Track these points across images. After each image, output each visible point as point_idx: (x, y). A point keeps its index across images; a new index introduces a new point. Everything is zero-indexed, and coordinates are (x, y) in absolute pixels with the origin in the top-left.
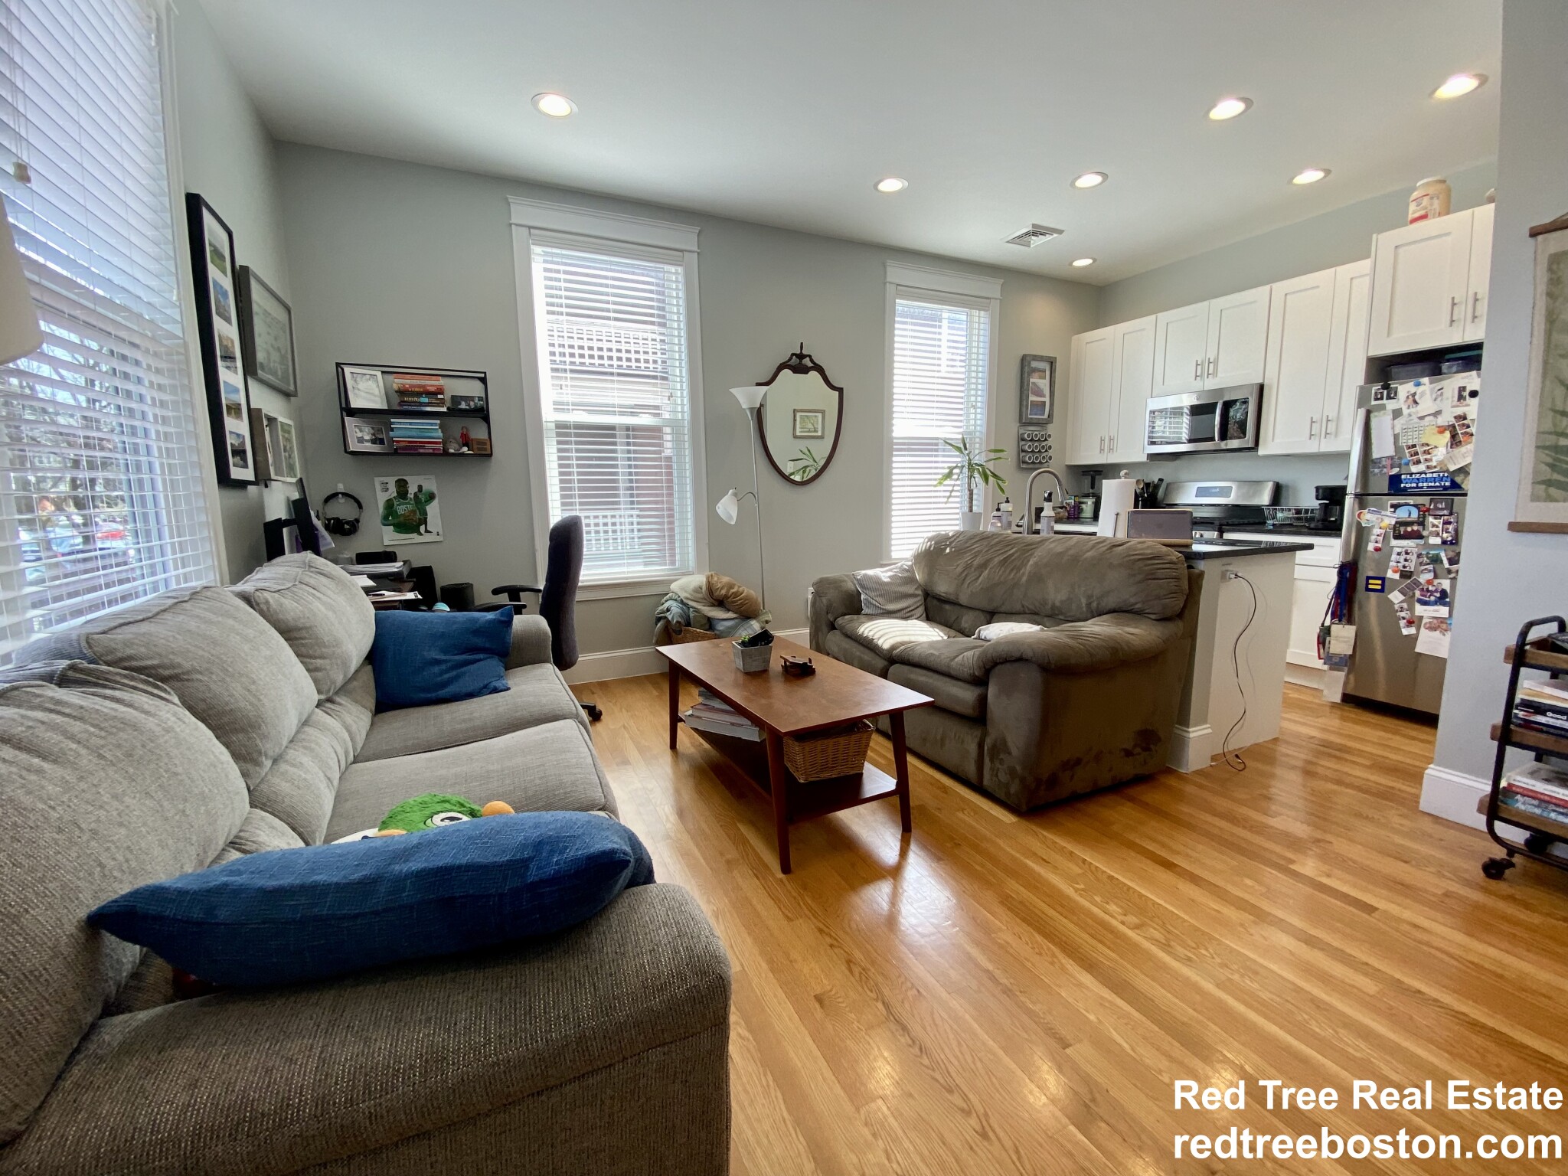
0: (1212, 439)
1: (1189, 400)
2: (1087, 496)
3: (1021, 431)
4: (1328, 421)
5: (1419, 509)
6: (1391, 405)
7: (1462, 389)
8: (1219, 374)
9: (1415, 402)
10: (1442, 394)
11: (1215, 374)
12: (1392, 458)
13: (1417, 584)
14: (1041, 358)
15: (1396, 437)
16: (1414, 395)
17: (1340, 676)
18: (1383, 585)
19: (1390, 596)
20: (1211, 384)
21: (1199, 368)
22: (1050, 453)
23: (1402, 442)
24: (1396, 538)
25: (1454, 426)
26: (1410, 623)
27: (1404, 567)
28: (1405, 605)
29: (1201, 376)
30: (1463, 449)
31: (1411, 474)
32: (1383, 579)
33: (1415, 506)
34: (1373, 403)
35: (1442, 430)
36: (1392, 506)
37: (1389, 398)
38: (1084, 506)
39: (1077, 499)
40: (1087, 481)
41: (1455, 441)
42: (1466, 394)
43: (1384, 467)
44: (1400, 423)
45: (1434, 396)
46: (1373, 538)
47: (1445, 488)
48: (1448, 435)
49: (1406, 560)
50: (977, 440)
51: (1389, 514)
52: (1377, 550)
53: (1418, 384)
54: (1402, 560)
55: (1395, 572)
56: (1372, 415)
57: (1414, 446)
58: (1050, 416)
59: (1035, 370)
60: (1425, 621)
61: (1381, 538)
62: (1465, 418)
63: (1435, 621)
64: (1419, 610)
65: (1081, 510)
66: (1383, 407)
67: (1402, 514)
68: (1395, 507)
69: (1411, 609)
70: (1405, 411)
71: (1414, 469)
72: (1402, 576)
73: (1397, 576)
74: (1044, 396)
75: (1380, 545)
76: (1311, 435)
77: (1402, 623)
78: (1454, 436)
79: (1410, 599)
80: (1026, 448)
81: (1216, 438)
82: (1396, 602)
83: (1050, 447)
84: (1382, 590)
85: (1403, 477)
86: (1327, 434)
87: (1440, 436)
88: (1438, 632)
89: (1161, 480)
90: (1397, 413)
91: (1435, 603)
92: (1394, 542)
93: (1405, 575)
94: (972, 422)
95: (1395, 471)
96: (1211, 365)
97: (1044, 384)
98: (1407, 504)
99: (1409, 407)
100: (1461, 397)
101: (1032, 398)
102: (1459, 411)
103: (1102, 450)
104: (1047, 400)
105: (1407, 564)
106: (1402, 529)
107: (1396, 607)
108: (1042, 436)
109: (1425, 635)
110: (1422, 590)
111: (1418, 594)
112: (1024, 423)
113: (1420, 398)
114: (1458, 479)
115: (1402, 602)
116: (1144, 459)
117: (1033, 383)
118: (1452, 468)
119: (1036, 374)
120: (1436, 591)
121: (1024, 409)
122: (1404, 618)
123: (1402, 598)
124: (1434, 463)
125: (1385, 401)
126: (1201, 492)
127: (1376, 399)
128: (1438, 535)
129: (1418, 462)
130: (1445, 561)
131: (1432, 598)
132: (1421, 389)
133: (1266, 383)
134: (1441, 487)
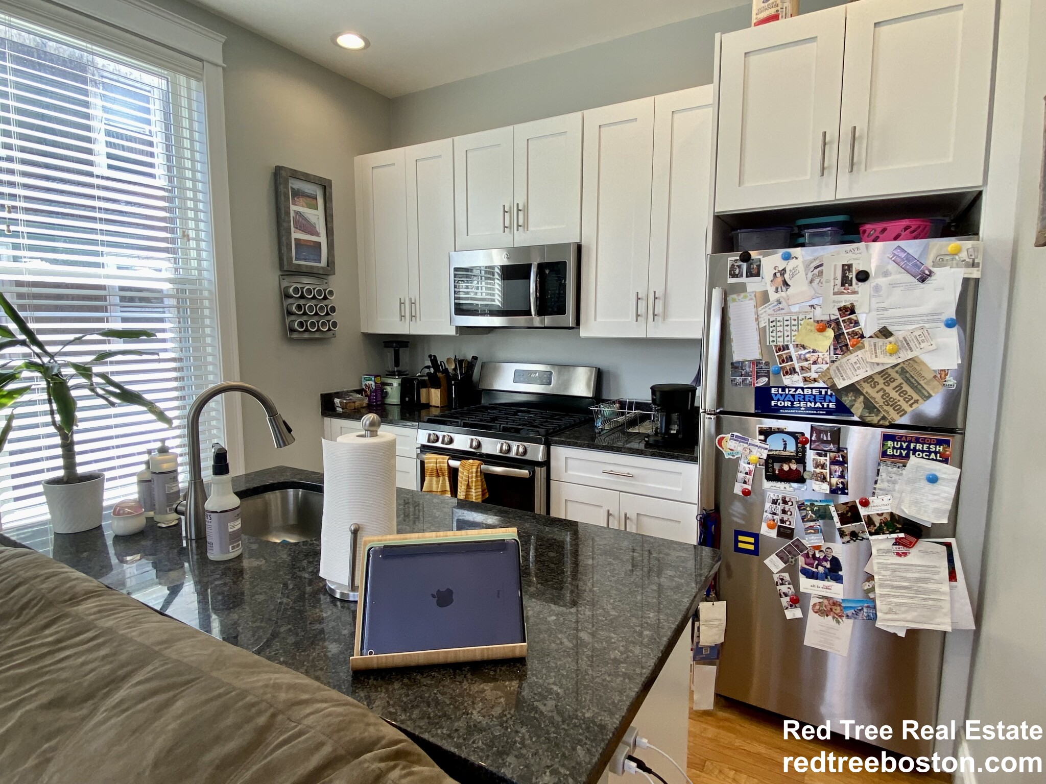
0: (528, 313)
1: (499, 259)
2: (392, 374)
3: (285, 284)
4: (655, 298)
5: (796, 439)
6: (753, 285)
7: (847, 268)
8: (530, 228)
9: (786, 284)
10: (821, 274)
11: (525, 226)
12: (757, 363)
13: (800, 546)
14: (307, 178)
15: (762, 332)
16: (783, 272)
17: (711, 670)
18: (756, 544)
19: (767, 562)
20: (522, 239)
21: (507, 215)
22: (335, 317)
23: (770, 339)
24: (769, 478)
25: (837, 322)
26: (795, 601)
27: (782, 521)
28: (787, 576)
29: (510, 227)
30: (852, 358)
31: (784, 389)
32: (756, 536)
33: (792, 434)
34: (731, 281)
35: (822, 326)
36: (762, 432)
37: (750, 274)
38: (388, 389)
39: (378, 380)
40: (390, 354)
41: (841, 345)
42: (852, 276)
43: (747, 374)
44: (766, 313)
45: (810, 275)
46: (741, 476)
47: (829, 412)
48: (830, 333)
49: (784, 512)
50: (206, 293)
51: (758, 443)
52: (746, 493)
53: (787, 257)
54: (779, 512)
55: (771, 527)
56: (730, 298)
57: (786, 347)
58: (331, 263)
59: (297, 194)
60: (813, 601)
61: (750, 478)
62: (853, 312)
63: (826, 602)
64: (806, 584)
65: (385, 395)
66: (742, 288)
67: (775, 444)
68: (766, 433)
69: (795, 583)
70: (773, 296)
71: (787, 381)
72: (780, 534)
73: (773, 534)
74: (318, 235)
75: (749, 487)
76: (638, 315)
77: (785, 601)
78: (838, 337)
79: (791, 569)
80: (294, 309)
81: (533, 312)
82: (775, 570)
83: (333, 309)
84: (756, 552)
85: (773, 391)
86: (655, 315)
87: (818, 335)
88: (830, 617)
89: (475, 358)
90: (765, 298)
91: (824, 577)
92: (767, 485)
93: (785, 532)
94: (194, 263)
95: (762, 381)
96: (521, 214)
97: (316, 216)
98: (780, 431)
99: (777, 291)
100: (845, 281)
101: (296, 235)
102: (845, 300)
103: (402, 317)
104: (322, 239)
105: (785, 517)
106: (777, 466)
107: (776, 578)
108: (319, 292)
109: (814, 620)
110: (807, 556)
111: (801, 561)
112: (288, 271)
113: (792, 276)
114: (847, 400)
115: (782, 571)
116: (452, 332)
117: (297, 213)
118: (841, 384)
119: (302, 200)
120: (825, 559)
121: (284, 249)
122: (786, 595)
123: (782, 565)
124: (813, 375)
125: (744, 279)
126: (520, 376)
127: (733, 275)
128: (824, 479)
129: (793, 371)
130: (836, 519)
131: (821, 569)
132: (792, 264)
133: (582, 243)
134: (823, 409)
